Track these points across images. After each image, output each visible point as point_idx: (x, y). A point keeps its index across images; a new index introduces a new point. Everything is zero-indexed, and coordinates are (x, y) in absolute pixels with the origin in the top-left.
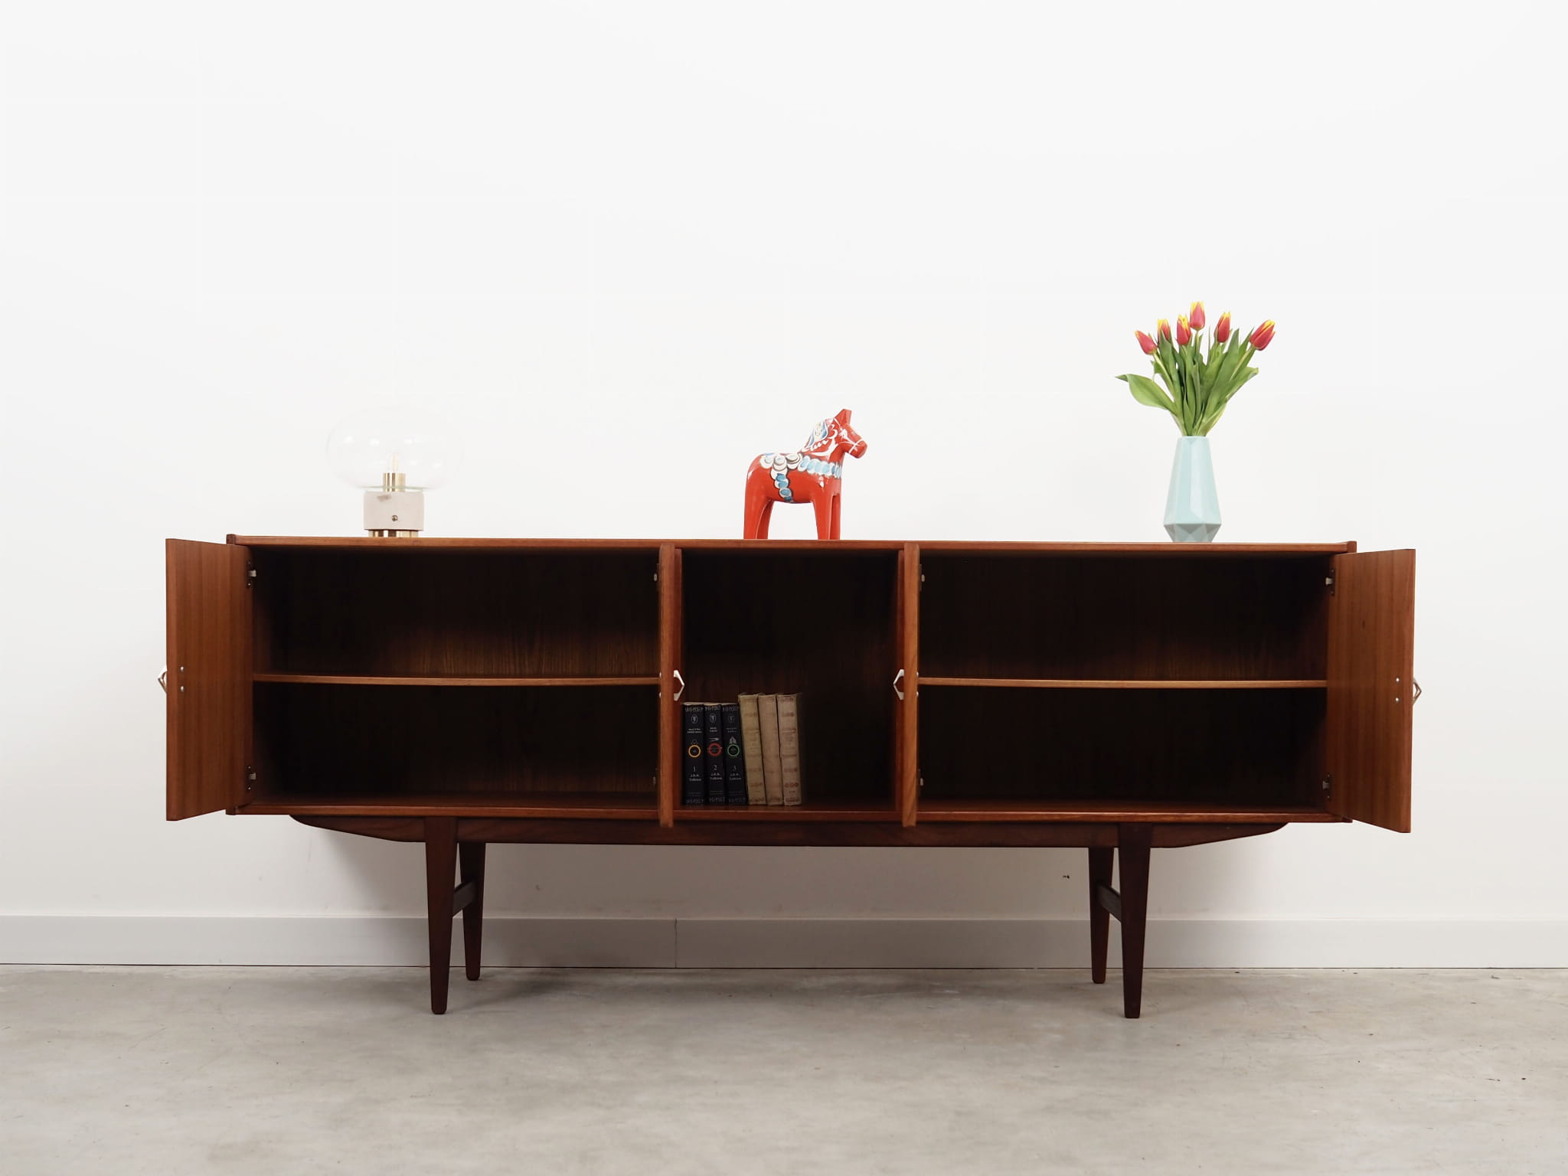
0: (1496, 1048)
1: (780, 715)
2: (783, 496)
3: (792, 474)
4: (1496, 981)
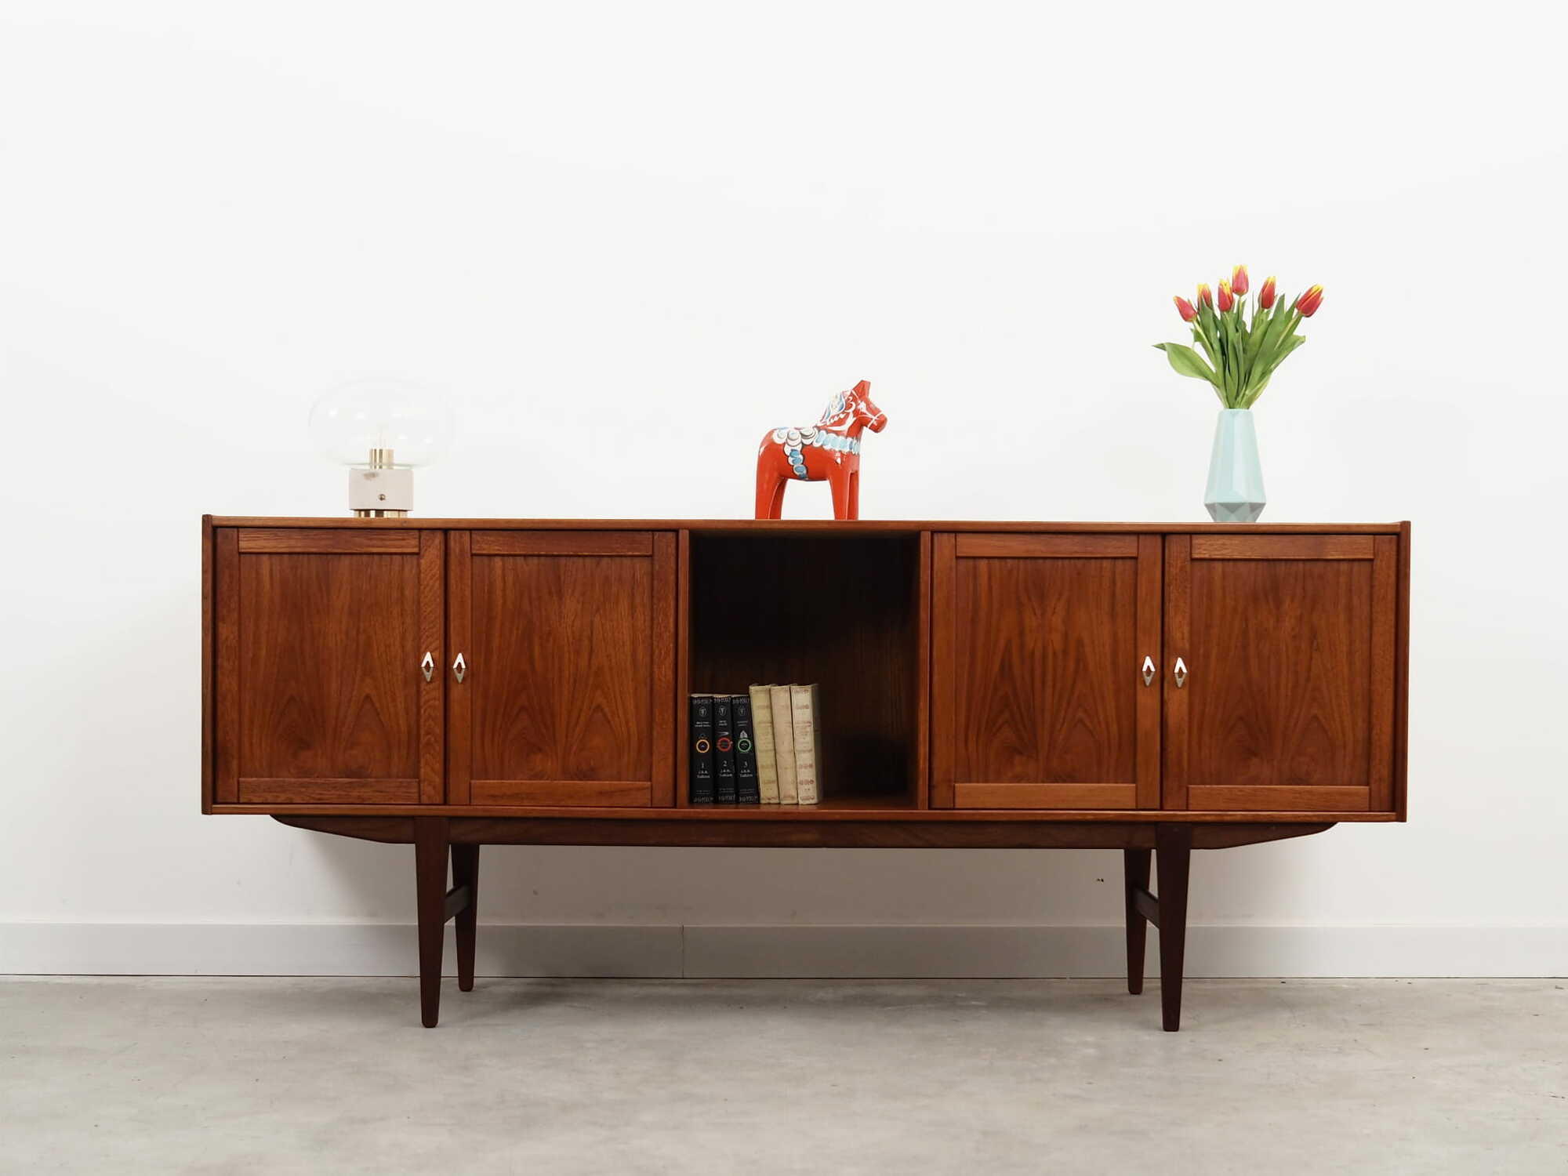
0: (1560, 1063)
1: (794, 707)
2: (797, 473)
3: (807, 450)
4: (1558, 992)
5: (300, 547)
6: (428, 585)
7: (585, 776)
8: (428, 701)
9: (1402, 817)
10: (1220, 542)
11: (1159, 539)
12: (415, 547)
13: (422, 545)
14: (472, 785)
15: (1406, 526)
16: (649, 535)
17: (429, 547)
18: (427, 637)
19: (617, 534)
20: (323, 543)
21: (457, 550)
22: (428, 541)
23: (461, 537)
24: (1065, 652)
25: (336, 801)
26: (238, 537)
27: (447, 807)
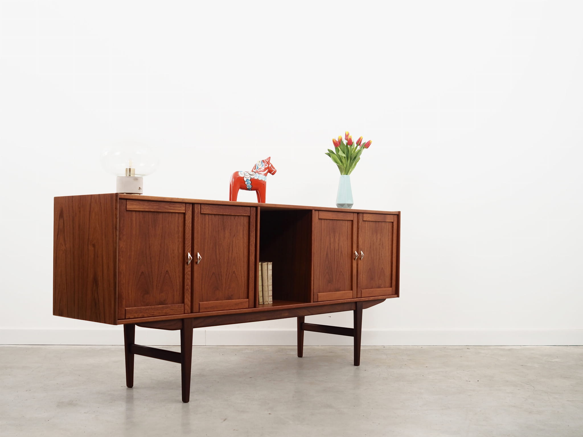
0: (469, 371)
1: (268, 270)
2: (248, 187)
3: (252, 180)
4: (469, 350)
5: (148, 209)
6: (188, 226)
7: (229, 298)
8: (187, 272)
9: (398, 296)
10: (368, 216)
11: (357, 214)
12: (184, 210)
13: (186, 210)
14: (200, 304)
15: (399, 212)
16: (249, 208)
17: (189, 210)
18: (187, 247)
19: (241, 207)
20: (155, 207)
21: (197, 212)
22: (188, 208)
23: (198, 206)
24: (338, 250)
25: (158, 315)
26: (126, 203)
27: (193, 314)
